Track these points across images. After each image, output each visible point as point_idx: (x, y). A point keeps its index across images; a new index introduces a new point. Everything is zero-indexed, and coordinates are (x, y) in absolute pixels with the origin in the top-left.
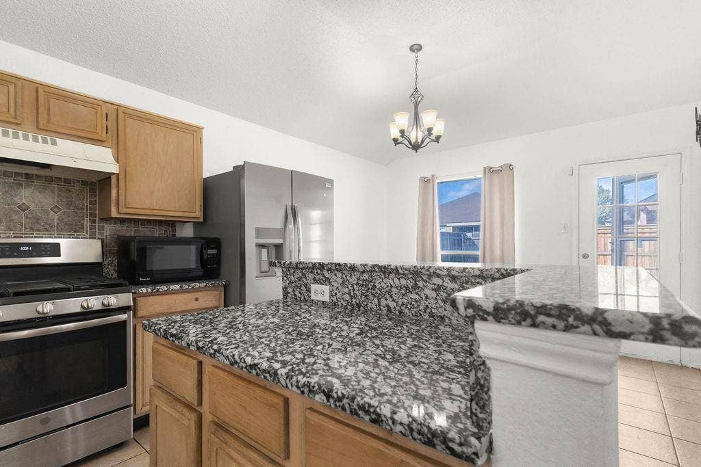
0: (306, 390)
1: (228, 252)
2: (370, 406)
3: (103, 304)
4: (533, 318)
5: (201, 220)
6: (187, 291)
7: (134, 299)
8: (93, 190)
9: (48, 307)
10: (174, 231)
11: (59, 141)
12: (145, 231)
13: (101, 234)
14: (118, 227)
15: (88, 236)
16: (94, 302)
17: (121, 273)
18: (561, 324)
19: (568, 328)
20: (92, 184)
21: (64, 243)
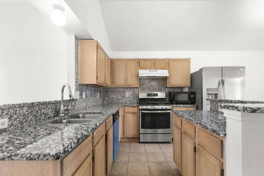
0: (197, 123)
1: (198, 96)
2: (206, 126)
3: (166, 108)
4: (229, 108)
5: (190, 86)
6: (185, 107)
7: (172, 108)
8: (164, 80)
9: (156, 107)
10: (183, 90)
11: (158, 71)
12: (176, 90)
13: (165, 91)
14: (169, 89)
15: (163, 92)
16: (164, 107)
17: (170, 101)
18: (232, 109)
19: (233, 109)
20: (164, 79)
21: (159, 93)
